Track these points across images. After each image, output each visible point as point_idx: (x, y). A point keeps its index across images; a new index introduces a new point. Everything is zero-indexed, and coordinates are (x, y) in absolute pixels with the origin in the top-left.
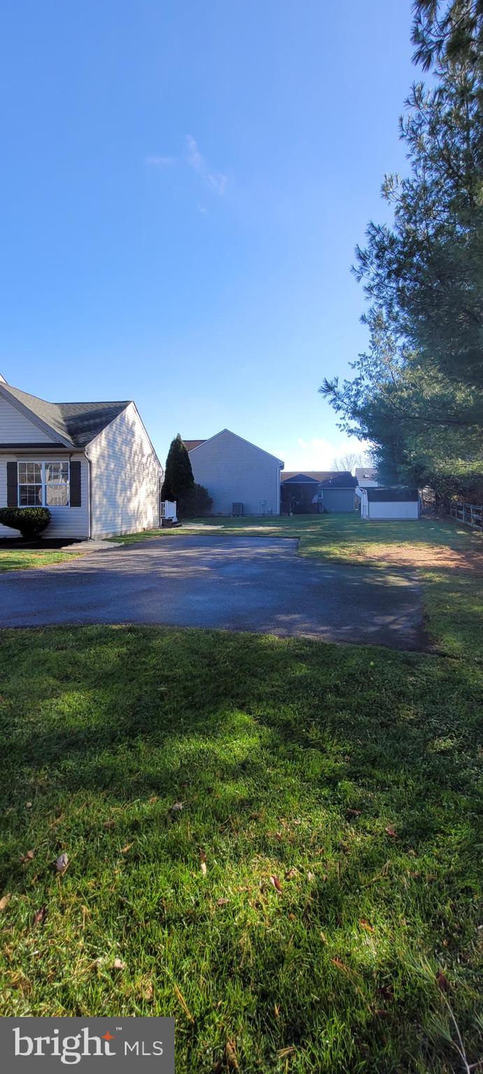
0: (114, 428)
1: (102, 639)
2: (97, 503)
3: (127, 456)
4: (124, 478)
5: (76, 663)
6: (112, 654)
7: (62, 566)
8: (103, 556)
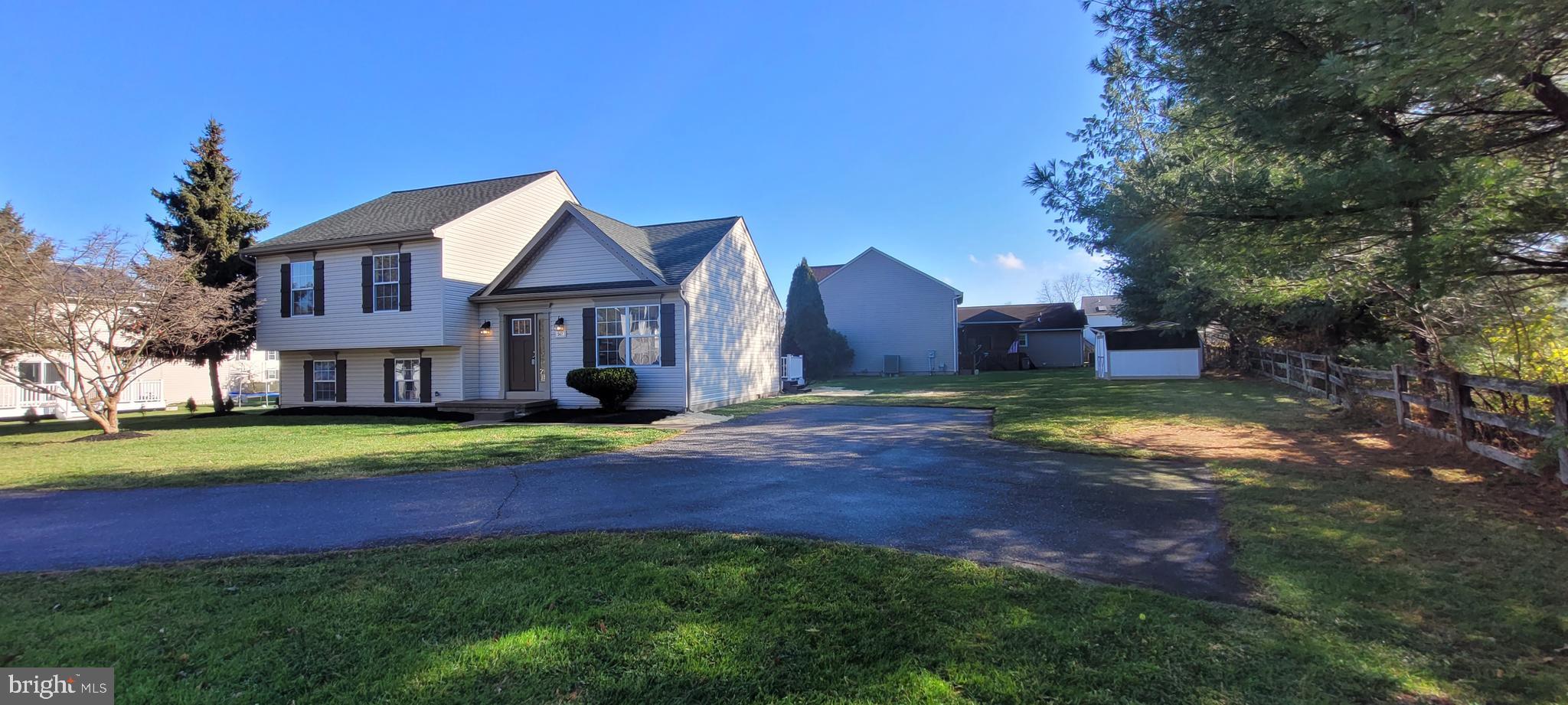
0: (718, 255)
1: (720, 553)
2: (696, 360)
3: (735, 293)
4: (731, 324)
5: (691, 585)
6: (737, 574)
7: (657, 448)
8: (707, 435)
